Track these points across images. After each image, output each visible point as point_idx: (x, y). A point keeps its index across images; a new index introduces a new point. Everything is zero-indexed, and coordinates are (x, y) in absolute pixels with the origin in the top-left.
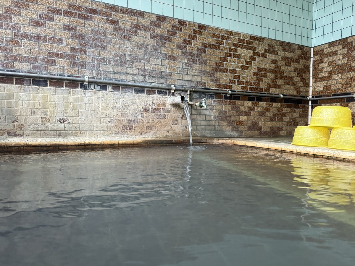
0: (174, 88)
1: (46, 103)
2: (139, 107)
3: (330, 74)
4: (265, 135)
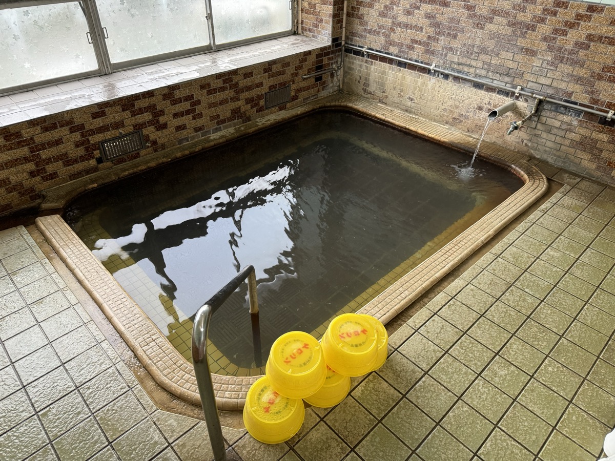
1: (403, 82)
2: (474, 103)
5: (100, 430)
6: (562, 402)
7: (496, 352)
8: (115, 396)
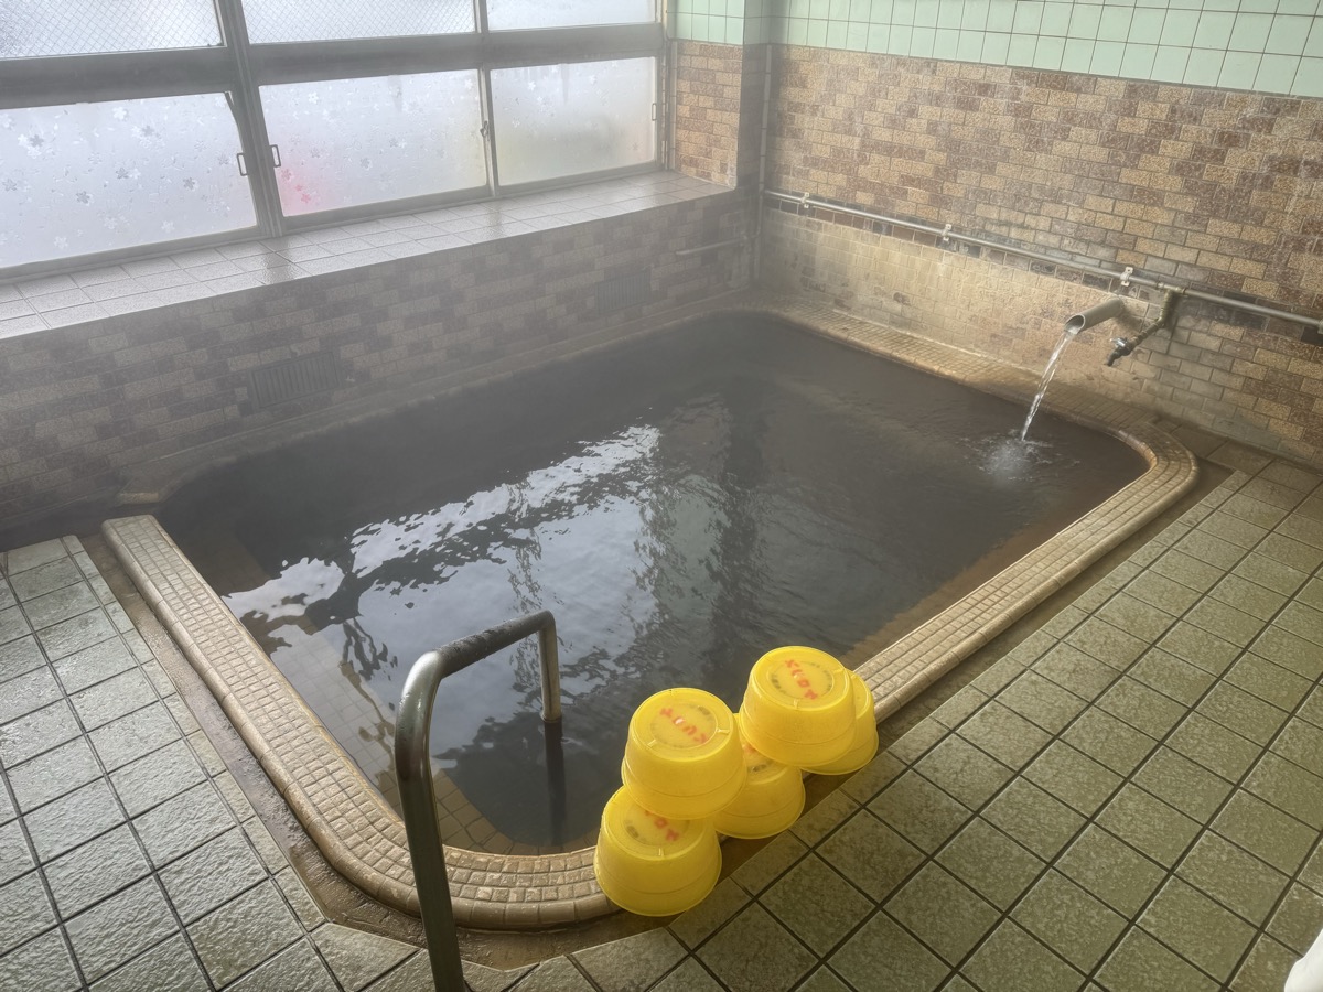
1: (885, 263)
2: (1035, 304)
5: (195, 964)
6: (1242, 930)
7: (1088, 816)
8: (236, 890)
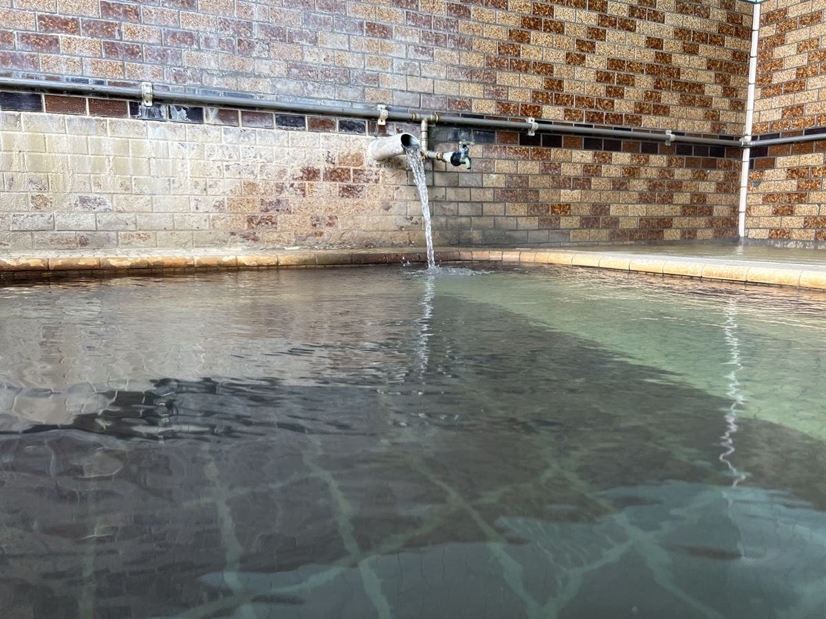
0: (384, 113)
1: (42, 156)
2: (292, 167)
3: (802, 76)
4: (626, 240)
